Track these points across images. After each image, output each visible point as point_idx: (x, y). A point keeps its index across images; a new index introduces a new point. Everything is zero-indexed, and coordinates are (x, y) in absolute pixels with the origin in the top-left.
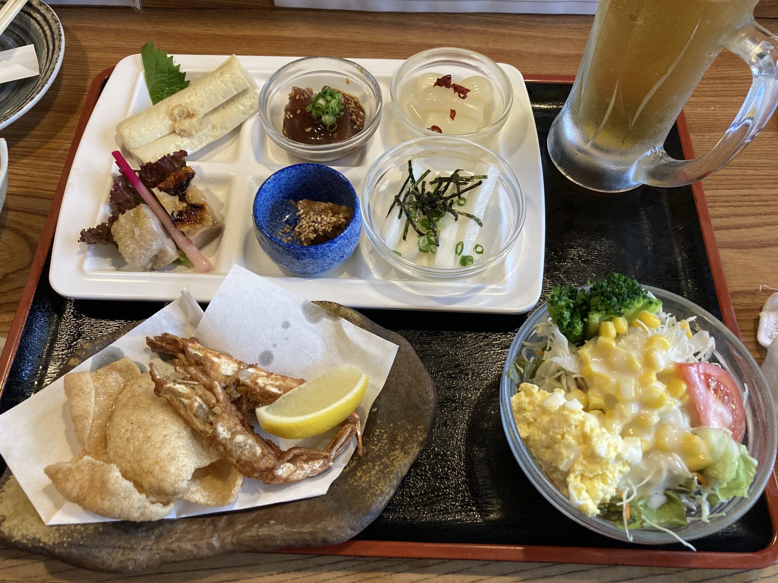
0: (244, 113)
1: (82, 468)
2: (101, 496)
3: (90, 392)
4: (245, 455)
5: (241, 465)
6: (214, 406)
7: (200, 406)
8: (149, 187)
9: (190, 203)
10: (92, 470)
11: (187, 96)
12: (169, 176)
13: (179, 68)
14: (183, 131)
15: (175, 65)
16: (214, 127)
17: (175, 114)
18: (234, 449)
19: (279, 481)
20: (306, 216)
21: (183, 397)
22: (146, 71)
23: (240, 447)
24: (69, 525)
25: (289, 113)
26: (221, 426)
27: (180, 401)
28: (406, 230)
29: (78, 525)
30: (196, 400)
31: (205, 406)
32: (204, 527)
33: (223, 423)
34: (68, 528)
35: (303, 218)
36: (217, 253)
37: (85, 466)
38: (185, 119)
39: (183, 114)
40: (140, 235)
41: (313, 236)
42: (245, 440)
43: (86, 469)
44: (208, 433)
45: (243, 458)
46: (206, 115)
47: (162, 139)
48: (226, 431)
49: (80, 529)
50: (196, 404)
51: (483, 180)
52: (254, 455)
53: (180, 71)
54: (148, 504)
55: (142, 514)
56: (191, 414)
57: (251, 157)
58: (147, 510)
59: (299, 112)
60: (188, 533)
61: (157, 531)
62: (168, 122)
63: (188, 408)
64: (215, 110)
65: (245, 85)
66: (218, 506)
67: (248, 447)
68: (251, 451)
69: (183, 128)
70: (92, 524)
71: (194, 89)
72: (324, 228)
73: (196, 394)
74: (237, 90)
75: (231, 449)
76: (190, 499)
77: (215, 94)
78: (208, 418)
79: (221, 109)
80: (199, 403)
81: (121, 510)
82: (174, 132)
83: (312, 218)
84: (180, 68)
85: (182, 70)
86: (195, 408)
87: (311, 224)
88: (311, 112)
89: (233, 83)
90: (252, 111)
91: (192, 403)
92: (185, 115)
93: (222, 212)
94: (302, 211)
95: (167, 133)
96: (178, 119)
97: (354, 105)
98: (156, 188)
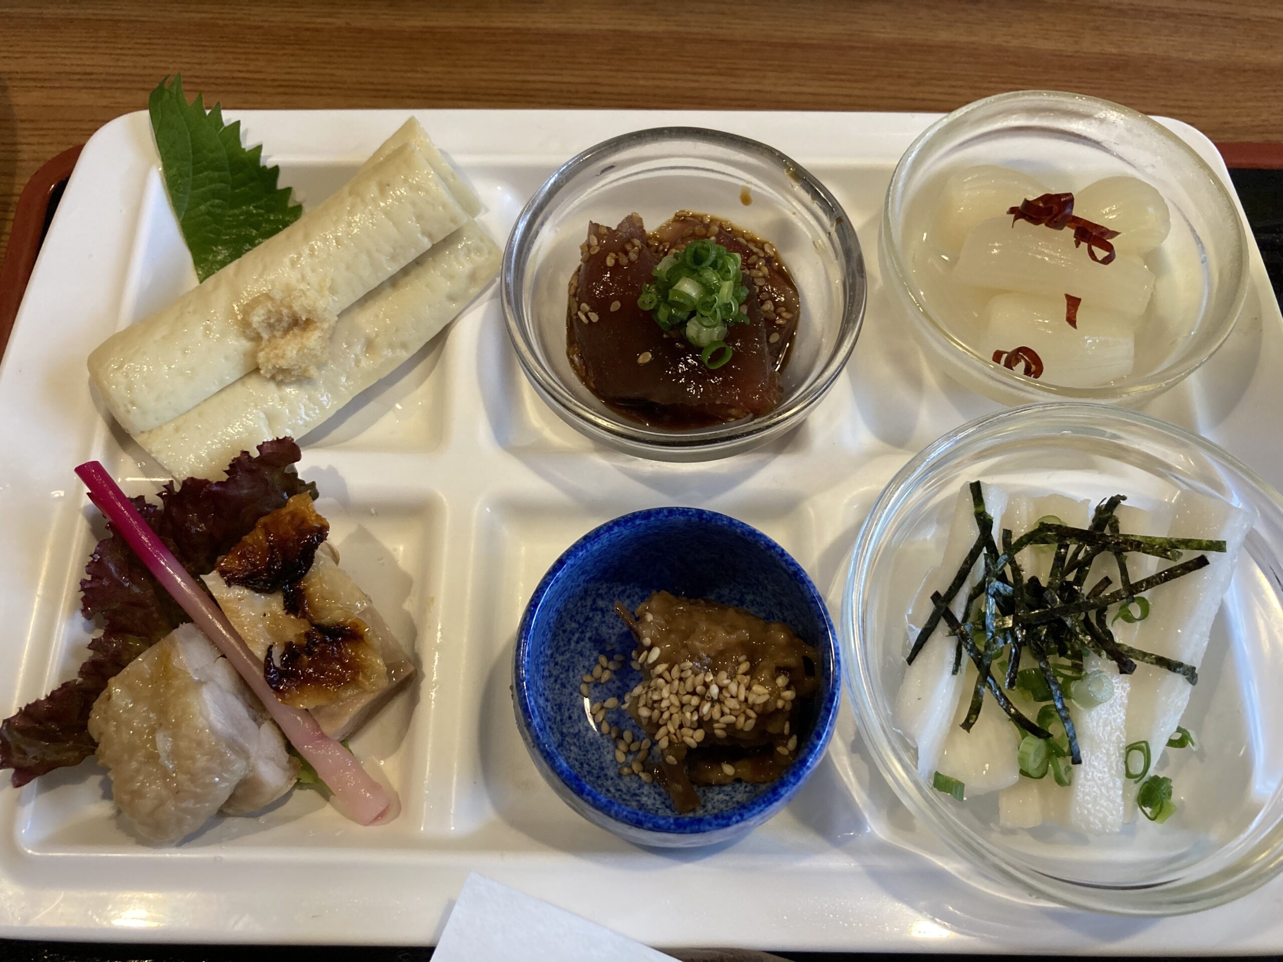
0: (452, 298)
8: (195, 574)
9: (316, 622)
11: (287, 261)
12: (251, 528)
13: (259, 156)
14: (282, 371)
15: (248, 144)
16: (370, 345)
17: (255, 325)
20: (669, 670)
22: (167, 167)
25: (585, 306)
28: (975, 709)
35: (660, 676)
36: (404, 744)
38: (286, 331)
39: (279, 320)
40: (175, 754)
41: (694, 738)
46: (344, 314)
47: (223, 395)
51: (1211, 556)
53: (262, 164)
57: (483, 430)
59: (615, 306)
62: (237, 345)
64: (371, 296)
65: (453, 220)
69: (283, 364)
71: (307, 237)
72: (732, 719)
74: (430, 236)
77: (369, 253)
79: (388, 290)
82: (257, 370)
83: (689, 682)
84: (263, 154)
85: (269, 160)
87: (686, 698)
88: (655, 311)
89: (419, 218)
90: (474, 291)
92: (285, 324)
93: (409, 606)
94: (656, 653)
95: (239, 376)
96: (265, 336)
97: (766, 270)
98: (214, 574)
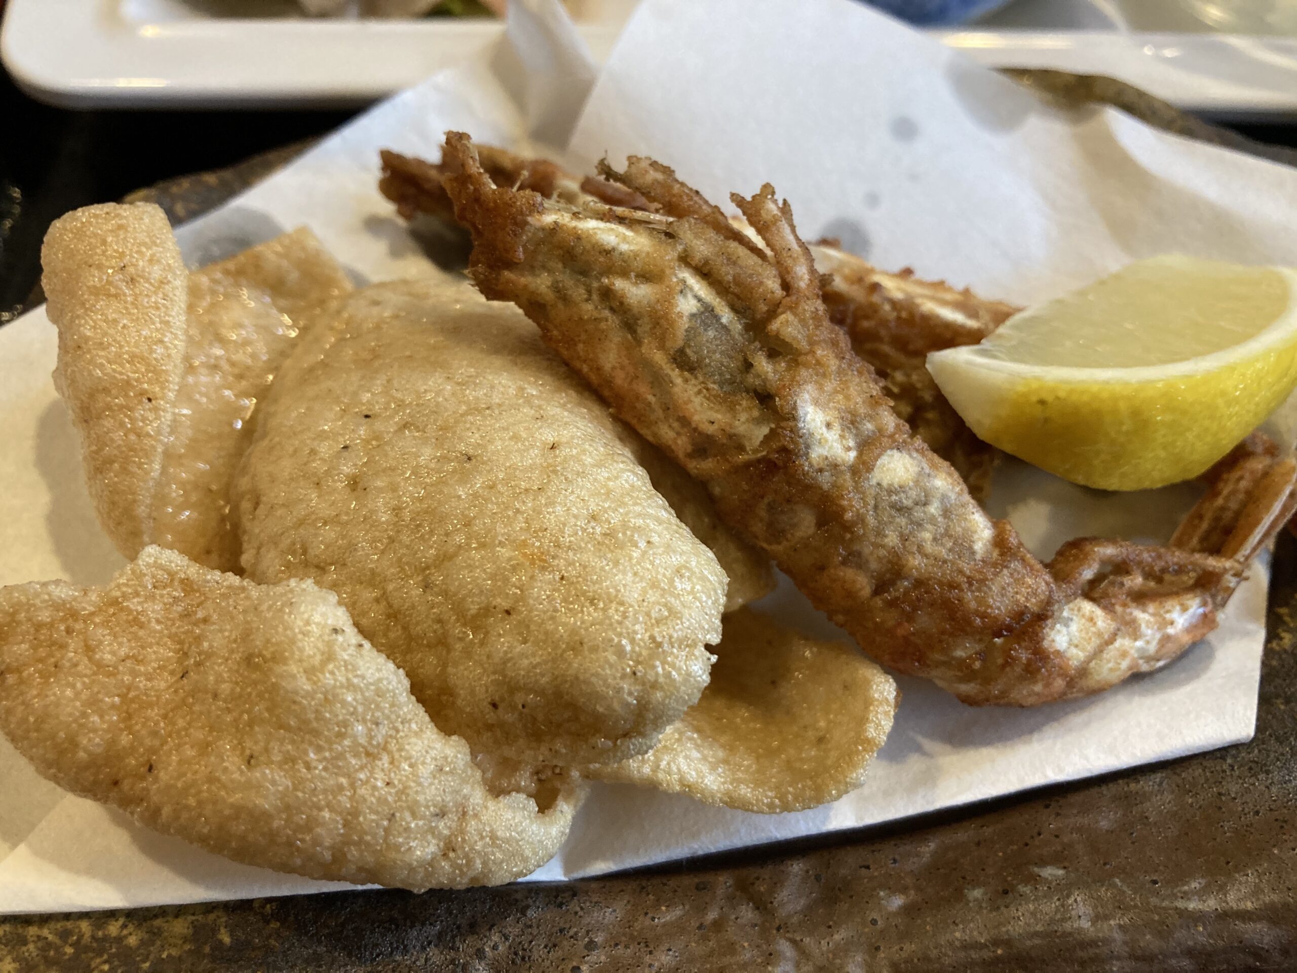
1: (134, 604)
2: (240, 746)
3: (163, 282)
4: (920, 548)
5: (892, 604)
6: (772, 313)
7: (707, 313)
10: (186, 615)
18: (871, 521)
19: (1047, 685)
21: (624, 273)
23: (900, 509)
24: (67, 916)
26: (816, 402)
27: (607, 294)
29: (111, 914)
30: (684, 289)
31: (726, 316)
32: (712, 915)
33: (821, 388)
34: (64, 935)
37: (151, 597)
42: (920, 474)
43: (154, 609)
44: (741, 448)
45: (915, 562)
48: (837, 426)
49: (119, 939)
50: (686, 306)
52: (963, 545)
54: (477, 796)
55: (449, 848)
56: (659, 358)
58: (472, 825)
60: (648, 943)
61: (496, 938)
63: (644, 328)
66: (786, 808)
67: (934, 509)
68: (947, 534)
70: (179, 911)
73: (685, 260)
75: (861, 519)
76: (661, 776)
78: (748, 366)
80: (699, 300)
81: (351, 818)
86: (684, 324)
91: (667, 299)
